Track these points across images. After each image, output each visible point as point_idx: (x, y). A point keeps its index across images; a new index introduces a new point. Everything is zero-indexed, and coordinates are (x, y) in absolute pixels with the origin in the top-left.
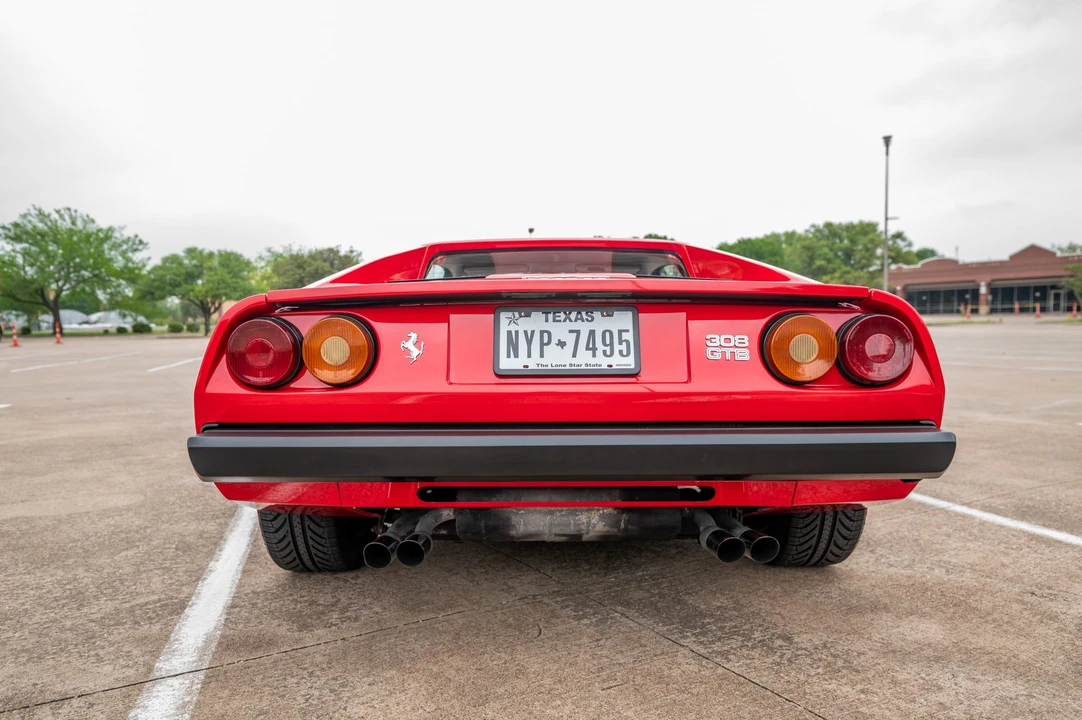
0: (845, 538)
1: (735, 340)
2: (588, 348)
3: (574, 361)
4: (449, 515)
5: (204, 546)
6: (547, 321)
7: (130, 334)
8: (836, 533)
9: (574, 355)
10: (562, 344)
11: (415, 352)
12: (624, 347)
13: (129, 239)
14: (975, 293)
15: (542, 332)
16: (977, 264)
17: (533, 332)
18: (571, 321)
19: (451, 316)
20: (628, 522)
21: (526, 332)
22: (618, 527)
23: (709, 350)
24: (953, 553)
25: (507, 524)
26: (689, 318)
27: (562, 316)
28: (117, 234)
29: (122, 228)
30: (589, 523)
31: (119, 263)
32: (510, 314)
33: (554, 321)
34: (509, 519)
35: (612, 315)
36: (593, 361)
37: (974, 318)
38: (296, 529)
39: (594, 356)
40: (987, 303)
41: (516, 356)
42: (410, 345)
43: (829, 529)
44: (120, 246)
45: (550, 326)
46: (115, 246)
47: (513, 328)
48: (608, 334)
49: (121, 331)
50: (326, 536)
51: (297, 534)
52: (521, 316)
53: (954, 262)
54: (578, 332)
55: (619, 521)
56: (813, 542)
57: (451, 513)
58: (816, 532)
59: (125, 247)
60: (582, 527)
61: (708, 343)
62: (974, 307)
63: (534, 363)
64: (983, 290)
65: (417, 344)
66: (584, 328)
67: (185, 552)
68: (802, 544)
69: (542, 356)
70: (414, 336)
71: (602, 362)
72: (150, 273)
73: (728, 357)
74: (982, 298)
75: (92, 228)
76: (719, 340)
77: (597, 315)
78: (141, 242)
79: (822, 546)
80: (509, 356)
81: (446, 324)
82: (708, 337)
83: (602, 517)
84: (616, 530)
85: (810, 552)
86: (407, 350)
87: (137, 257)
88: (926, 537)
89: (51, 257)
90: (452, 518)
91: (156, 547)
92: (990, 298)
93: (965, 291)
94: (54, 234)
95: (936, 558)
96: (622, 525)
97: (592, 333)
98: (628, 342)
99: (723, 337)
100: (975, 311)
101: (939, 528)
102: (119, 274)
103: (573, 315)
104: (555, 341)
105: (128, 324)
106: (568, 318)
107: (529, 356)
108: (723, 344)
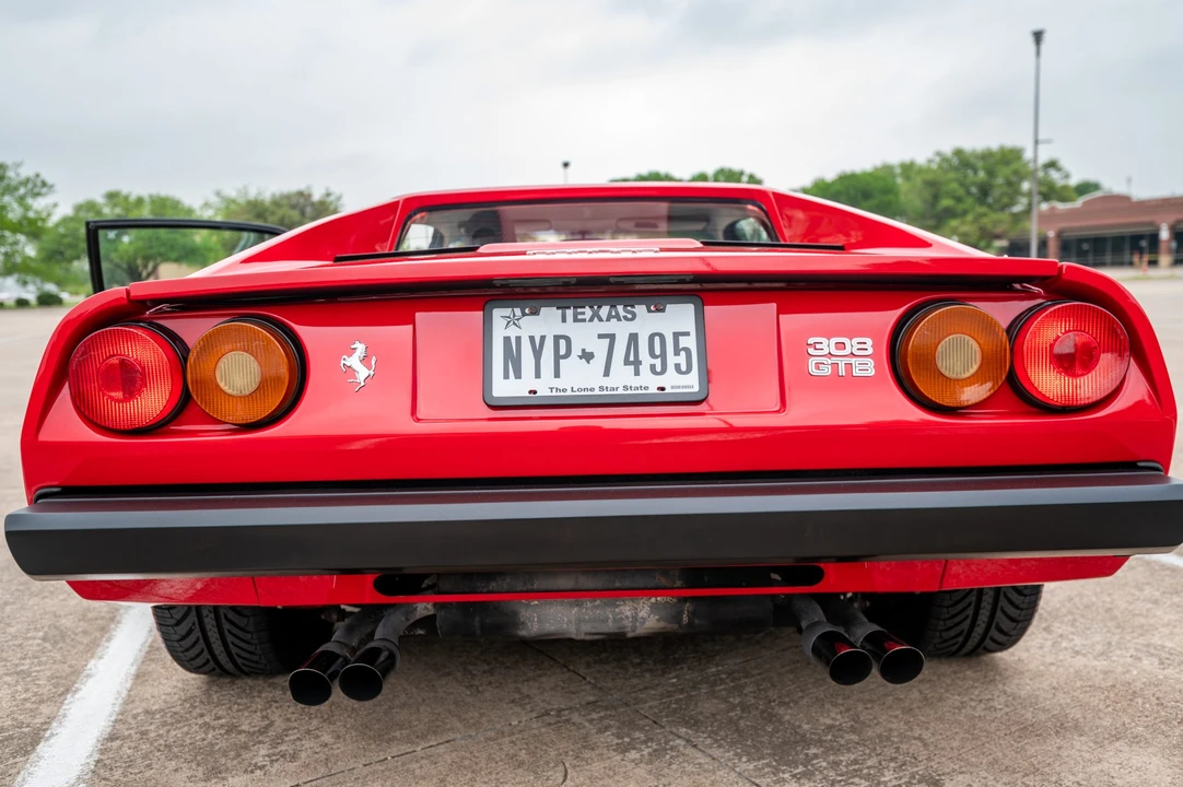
0: (1012, 620)
1: (852, 345)
2: (627, 362)
3: (607, 382)
4: (426, 608)
5: (85, 632)
6: (564, 320)
7: (33, 308)
8: (999, 613)
9: (607, 373)
10: (587, 356)
11: (363, 373)
12: (682, 359)
13: (28, 180)
14: (1154, 239)
15: (557, 338)
16: (1157, 200)
17: (543, 338)
18: (601, 320)
19: (417, 314)
20: (693, 615)
21: (532, 339)
22: (679, 622)
23: (812, 362)
24: (1166, 631)
25: (513, 621)
26: (779, 312)
27: (588, 312)
28: (11, 174)
29: (18, 165)
30: (635, 618)
31: (15, 213)
32: (507, 312)
33: (576, 320)
34: (515, 614)
35: (663, 310)
36: (635, 382)
37: (1152, 272)
38: (206, 620)
39: (637, 373)
40: (1170, 251)
41: (518, 375)
42: (354, 361)
43: (989, 607)
44: (16, 189)
45: (570, 328)
46: (9, 190)
47: (513, 332)
48: (657, 339)
49: (22, 304)
50: (250, 628)
51: (208, 627)
52: (524, 314)
53: (1125, 199)
54: (612, 337)
55: (680, 613)
56: (966, 625)
57: (430, 606)
58: (970, 612)
59: (22, 191)
60: (626, 622)
61: (811, 351)
62: (1153, 257)
63: (545, 387)
64: (1165, 234)
65: (365, 360)
66: (622, 330)
67: (55, 643)
68: (950, 629)
69: (557, 375)
70: (360, 348)
71: (648, 384)
72: (57, 225)
73: (842, 371)
74: (1163, 247)
76: (827, 345)
77: (640, 309)
78: (44, 184)
79: (979, 630)
80: (506, 376)
81: (411, 326)
82: (811, 341)
83: (654, 607)
84: (676, 626)
85: (961, 639)
86: (350, 370)
87: (39, 204)
88: (1122, 605)
90: (432, 613)
91: (15, 637)
92: (1174, 245)
93: (1139, 237)
95: (1141, 640)
96: (685, 619)
97: (633, 338)
98: (687, 351)
99: (834, 340)
100: (1153, 263)
101: (1141, 590)
102: (17, 228)
103: (605, 311)
104: (576, 351)
105: (30, 295)
106: (596, 315)
107: (538, 375)
108: (834, 352)
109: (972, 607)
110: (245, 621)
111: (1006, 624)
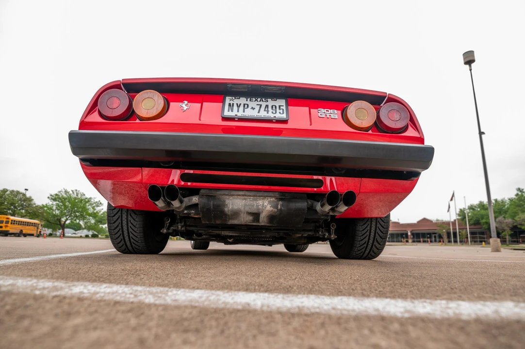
1: (331, 111)
2: (265, 110)
3: (258, 114)
4: (196, 199)
6: (247, 100)
7: (90, 238)
9: (259, 112)
10: (253, 108)
11: (186, 108)
12: (281, 111)
13: (96, 202)
14: (407, 234)
15: (244, 105)
16: (406, 224)
17: (240, 104)
18: (258, 101)
20: (282, 205)
21: (237, 104)
22: (277, 208)
23: (319, 114)
25: (224, 205)
26: (310, 108)
27: (254, 99)
28: (92, 200)
29: (95, 198)
30: (263, 205)
31: (91, 211)
32: (231, 98)
33: (250, 101)
34: (224, 201)
35: (276, 100)
36: (267, 115)
37: (407, 244)
39: (268, 113)
40: (411, 238)
41: (232, 111)
42: (184, 105)
44: (93, 204)
45: (248, 102)
46: (91, 204)
47: (231, 102)
48: (274, 107)
49: (87, 236)
52: (235, 98)
53: (398, 223)
54: (261, 106)
55: (278, 205)
57: (197, 199)
59: (94, 205)
60: (260, 207)
61: (319, 111)
62: (407, 240)
63: (240, 114)
64: (409, 234)
65: (187, 105)
66: (264, 104)
69: (244, 112)
70: (186, 102)
71: (271, 115)
72: (102, 214)
73: (328, 117)
74: (409, 237)
75: (83, 197)
77: (269, 100)
78: (101, 203)
80: (229, 111)
81: (201, 104)
82: (319, 109)
83: (270, 202)
84: (276, 210)
86: (182, 107)
87: (98, 209)
89: (66, 207)
90: (197, 202)
92: (412, 237)
93: (403, 234)
94: (69, 199)
96: (279, 207)
97: (267, 106)
98: (283, 109)
99: (325, 110)
100: (407, 241)
102: (90, 215)
103: (259, 100)
104: (250, 107)
105: (90, 233)
106: (256, 100)
107: (238, 111)
108: (325, 112)
109: (369, 231)
110: (136, 223)
111: (379, 239)
